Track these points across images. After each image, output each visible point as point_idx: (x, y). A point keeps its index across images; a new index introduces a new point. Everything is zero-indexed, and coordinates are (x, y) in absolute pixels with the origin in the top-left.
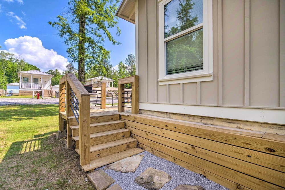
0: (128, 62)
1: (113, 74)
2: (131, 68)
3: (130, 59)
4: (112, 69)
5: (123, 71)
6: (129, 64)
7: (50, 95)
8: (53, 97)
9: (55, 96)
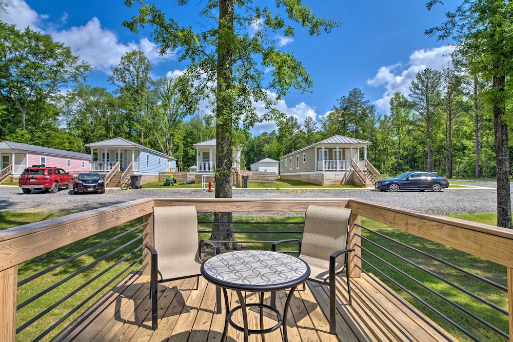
0: (417, 91)
1: (377, 125)
2: (427, 104)
3: (423, 81)
4: (376, 115)
5: (403, 115)
6: (422, 94)
7: (235, 183)
8: (239, 187)
9: (241, 185)
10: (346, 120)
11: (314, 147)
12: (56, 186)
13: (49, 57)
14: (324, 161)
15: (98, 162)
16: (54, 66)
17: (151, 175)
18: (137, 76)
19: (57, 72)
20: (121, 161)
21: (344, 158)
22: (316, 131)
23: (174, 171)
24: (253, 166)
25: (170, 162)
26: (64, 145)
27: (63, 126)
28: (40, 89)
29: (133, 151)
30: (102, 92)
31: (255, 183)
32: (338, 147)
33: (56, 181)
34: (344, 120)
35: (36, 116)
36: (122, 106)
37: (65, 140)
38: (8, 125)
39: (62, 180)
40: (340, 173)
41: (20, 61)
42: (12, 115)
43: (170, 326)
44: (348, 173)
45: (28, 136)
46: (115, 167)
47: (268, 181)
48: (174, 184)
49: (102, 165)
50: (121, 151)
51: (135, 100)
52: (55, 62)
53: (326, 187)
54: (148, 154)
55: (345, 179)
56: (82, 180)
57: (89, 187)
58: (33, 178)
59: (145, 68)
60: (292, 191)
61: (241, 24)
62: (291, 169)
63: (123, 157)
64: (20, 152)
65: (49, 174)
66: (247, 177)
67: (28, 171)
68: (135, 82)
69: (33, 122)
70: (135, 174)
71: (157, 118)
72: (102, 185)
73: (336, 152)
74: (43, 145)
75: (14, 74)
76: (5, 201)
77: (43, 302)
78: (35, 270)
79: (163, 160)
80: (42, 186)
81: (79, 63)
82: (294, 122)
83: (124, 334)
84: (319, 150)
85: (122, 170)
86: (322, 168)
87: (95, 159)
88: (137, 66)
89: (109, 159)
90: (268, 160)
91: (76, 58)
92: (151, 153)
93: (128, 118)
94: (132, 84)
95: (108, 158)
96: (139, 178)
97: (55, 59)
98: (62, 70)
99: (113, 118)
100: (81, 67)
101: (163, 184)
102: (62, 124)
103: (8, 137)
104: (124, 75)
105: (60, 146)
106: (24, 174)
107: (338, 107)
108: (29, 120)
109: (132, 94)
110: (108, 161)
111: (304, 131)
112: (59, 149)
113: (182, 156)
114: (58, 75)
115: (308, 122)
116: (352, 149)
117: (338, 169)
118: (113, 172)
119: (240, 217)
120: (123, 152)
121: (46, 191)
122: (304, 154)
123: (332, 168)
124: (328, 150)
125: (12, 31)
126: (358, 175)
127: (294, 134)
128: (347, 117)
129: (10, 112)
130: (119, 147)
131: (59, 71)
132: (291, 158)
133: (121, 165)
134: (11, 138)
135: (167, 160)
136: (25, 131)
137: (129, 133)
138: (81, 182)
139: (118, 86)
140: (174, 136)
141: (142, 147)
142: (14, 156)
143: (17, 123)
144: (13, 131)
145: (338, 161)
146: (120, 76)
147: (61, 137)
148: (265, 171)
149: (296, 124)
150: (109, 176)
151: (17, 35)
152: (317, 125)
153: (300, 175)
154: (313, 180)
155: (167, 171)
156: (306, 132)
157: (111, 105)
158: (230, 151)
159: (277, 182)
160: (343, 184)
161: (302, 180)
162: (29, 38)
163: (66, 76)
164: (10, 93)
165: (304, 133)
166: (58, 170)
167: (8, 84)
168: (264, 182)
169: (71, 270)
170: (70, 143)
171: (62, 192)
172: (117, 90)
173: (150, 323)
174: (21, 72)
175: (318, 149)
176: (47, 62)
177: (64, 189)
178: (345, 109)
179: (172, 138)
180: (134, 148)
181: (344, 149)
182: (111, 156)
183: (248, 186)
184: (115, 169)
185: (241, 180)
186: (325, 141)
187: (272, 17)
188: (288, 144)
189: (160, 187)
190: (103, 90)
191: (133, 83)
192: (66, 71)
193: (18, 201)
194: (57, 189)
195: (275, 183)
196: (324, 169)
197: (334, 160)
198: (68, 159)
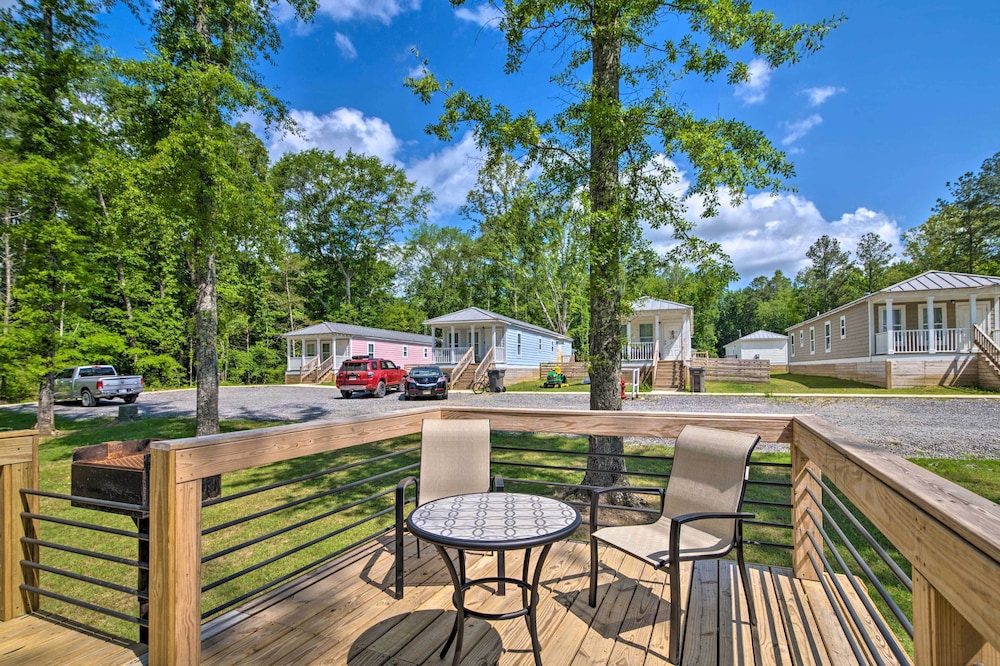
7: (677, 383)
8: (685, 390)
9: (688, 387)
10: (976, 230)
11: (865, 303)
12: (382, 387)
13: (377, 190)
14: (890, 333)
15: (443, 348)
16: (384, 203)
17: (527, 369)
18: (504, 199)
19: (387, 211)
20: (476, 346)
21: (952, 324)
22: (890, 264)
23: (567, 360)
24: (729, 348)
25: (560, 346)
26: (401, 323)
27: (400, 294)
28: (368, 241)
29: (494, 329)
30: (455, 234)
31: (723, 382)
32: (930, 299)
33: (383, 380)
34: (971, 232)
35: (362, 283)
36: (483, 253)
37: (402, 316)
38: (330, 298)
39: (391, 378)
40: (938, 358)
41: (340, 203)
42: (335, 283)
43: (423, 598)
44: (962, 359)
45: (354, 313)
46: (466, 355)
47: (751, 379)
48: (563, 385)
49: (447, 353)
50: (475, 329)
51: (502, 241)
52: (385, 196)
53: (896, 391)
54: (520, 332)
55: (952, 373)
56: (415, 379)
57: (426, 389)
58: (353, 375)
59: (517, 183)
60: (800, 399)
61: (633, 82)
62: (813, 353)
63: (477, 340)
64: (341, 337)
65: (373, 369)
66: (701, 371)
67: (346, 364)
68: (502, 209)
69: (360, 291)
70: (498, 367)
71: (540, 267)
72: (443, 386)
73: (925, 310)
74: (373, 326)
75: (336, 223)
76: (317, 409)
77: (325, 549)
78: (327, 506)
79: (548, 342)
80: (364, 387)
81: (417, 192)
82: (829, 250)
83: (359, 596)
84: (880, 307)
85: (478, 361)
86: (886, 348)
87: (439, 345)
88: (504, 182)
89: (459, 344)
90: (761, 334)
91: (412, 185)
92: (525, 330)
93: (494, 272)
94: (496, 214)
95: (456, 342)
96: (501, 374)
97: (384, 192)
98: (395, 207)
99: (471, 274)
100: (419, 197)
101: (543, 385)
102: (399, 289)
103: (330, 316)
104: (483, 200)
105: (395, 326)
106: (341, 369)
107: (952, 200)
108: (356, 289)
109: (497, 232)
110: (456, 346)
111: (856, 266)
112: (393, 329)
113: (588, 334)
114: (389, 215)
115: (868, 245)
116: (973, 302)
117: (932, 350)
118: (463, 364)
119: (662, 447)
120: (479, 331)
121: (370, 395)
122: (843, 318)
123: (913, 347)
124: (904, 306)
125: (330, 161)
126: (991, 364)
127: (831, 275)
128: (978, 223)
129: (332, 280)
130: (472, 324)
131: (391, 209)
132: (812, 328)
133: (476, 352)
134: (334, 318)
135: (555, 341)
136: (350, 305)
137: (494, 299)
138: (413, 381)
139: (475, 221)
140: (570, 298)
141: (508, 320)
142: (335, 343)
143: (340, 295)
144: (336, 307)
145: (932, 332)
146: (477, 204)
147: (397, 312)
148: (757, 357)
149: (835, 252)
150: (458, 371)
151: (337, 165)
152: (891, 251)
153: (834, 365)
154: (865, 376)
155: (554, 361)
156: (862, 268)
157: (466, 253)
158: (613, 323)
159: (774, 381)
160: (946, 384)
161: (839, 376)
162: (352, 166)
163: (400, 215)
164: (331, 252)
165: (857, 271)
166: (385, 362)
167: (329, 238)
168: (747, 380)
169: (368, 511)
170: (409, 320)
171: (391, 396)
172: (474, 227)
173: (393, 589)
174: (344, 219)
175: (876, 306)
176: (375, 198)
177: (394, 392)
178: (971, 205)
179: (566, 302)
180: (494, 323)
181: (951, 304)
182: (460, 337)
183: (703, 389)
184: (468, 358)
185: (688, 376)
186: (893, 288)
187: (701, 53)
188: (817, 297)
189: (537, 390)
190: (455, 232)
191: (499, 213)
192: (400, 208)
193: (332, 408)
194: (384, 392)
195: (768, 383)
196: (891, 351)
197: (921, 330)
198: (404, 346)
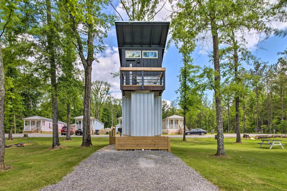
14: (168, 125)
21: (177, 124)
29: (93, 121)
32: (174, 120)
40: (175, 129)
44: (178, 130)
54: (96, 122)
55: (176, 132)
64: (44, 120)
86: (168, 128)
116: (179, 120)
122: (163, 122)
123: (171, 127)
124: (171, 120)
135: (101, 124)
142: (42, 122)
145: (174, 125)
149: (166, 105)
175: (167, 120)
186: (169, 117)
